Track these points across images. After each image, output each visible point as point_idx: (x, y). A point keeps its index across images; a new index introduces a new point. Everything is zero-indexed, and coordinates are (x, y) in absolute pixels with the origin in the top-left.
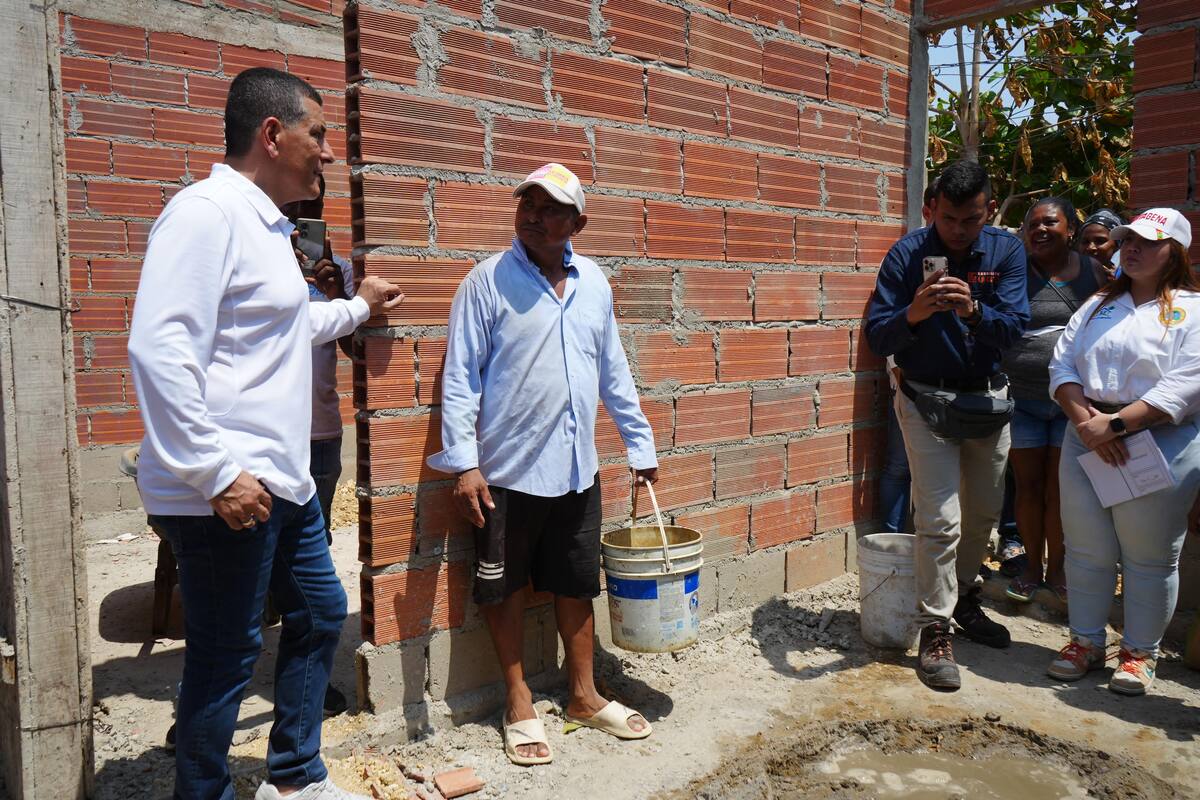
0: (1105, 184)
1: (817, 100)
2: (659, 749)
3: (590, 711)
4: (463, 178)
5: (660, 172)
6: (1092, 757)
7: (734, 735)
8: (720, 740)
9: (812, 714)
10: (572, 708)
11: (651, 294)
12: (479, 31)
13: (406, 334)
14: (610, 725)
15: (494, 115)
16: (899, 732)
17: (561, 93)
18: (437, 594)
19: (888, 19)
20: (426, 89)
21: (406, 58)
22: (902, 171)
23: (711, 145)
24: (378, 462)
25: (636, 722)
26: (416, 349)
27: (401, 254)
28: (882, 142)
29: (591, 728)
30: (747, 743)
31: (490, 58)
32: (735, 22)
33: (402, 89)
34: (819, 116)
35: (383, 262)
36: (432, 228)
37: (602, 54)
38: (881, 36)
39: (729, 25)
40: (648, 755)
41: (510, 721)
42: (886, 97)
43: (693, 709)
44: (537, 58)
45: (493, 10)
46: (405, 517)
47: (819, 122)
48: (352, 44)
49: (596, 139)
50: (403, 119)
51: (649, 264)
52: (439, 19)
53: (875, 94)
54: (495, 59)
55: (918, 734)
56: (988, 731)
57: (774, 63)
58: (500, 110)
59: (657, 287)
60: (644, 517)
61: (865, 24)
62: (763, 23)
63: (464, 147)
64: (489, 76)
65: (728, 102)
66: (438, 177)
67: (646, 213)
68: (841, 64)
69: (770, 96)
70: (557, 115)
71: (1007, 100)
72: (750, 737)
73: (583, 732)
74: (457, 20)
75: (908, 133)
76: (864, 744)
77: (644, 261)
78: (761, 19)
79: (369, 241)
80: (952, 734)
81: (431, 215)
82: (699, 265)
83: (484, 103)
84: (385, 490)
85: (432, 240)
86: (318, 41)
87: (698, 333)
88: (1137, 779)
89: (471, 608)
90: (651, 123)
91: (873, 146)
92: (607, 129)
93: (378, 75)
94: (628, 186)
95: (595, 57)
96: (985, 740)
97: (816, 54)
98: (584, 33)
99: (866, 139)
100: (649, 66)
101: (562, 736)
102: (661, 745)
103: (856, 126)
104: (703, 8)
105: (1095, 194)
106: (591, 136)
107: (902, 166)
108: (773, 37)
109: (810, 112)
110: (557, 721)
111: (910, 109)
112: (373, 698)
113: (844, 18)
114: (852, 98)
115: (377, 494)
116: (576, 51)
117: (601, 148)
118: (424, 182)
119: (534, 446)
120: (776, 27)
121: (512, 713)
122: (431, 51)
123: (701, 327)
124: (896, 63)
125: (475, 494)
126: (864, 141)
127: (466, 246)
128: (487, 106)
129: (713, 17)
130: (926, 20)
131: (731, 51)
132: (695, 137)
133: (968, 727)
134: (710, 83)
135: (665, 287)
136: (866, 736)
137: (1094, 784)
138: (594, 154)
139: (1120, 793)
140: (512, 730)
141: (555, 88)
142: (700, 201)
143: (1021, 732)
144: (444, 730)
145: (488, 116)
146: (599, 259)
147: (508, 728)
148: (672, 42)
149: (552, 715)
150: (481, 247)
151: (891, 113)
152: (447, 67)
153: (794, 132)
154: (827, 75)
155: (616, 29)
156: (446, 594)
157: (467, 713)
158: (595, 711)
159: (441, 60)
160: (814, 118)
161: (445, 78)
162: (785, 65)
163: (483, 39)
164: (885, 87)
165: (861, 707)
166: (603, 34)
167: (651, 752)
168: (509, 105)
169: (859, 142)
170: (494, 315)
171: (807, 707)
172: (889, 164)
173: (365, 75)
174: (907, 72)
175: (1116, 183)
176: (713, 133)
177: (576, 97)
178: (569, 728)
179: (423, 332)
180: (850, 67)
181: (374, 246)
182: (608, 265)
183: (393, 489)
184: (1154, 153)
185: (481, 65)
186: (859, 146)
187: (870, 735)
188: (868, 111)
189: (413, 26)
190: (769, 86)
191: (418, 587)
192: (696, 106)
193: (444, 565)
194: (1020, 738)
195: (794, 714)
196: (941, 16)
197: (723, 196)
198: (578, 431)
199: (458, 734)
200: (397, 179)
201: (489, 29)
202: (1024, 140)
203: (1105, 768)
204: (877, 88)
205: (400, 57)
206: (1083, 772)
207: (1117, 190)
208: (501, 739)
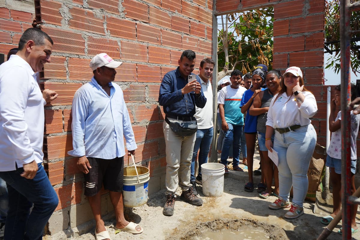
0: (261, 59)
1: (187, 34)
2: (146, 236)
3: (123, 226)
4: (78, 57)
5: (141, 55)
6: (270, 227)
7: (168, 229)
8: (164, 231)
9: (191, 220)
10: (118, 225)
11: (139, 93)
12: (82, 8)
13: (59, 108)
14: (130, 230)
15: (88, 36)
16: (217, 224)
17: (110, 30)
18: (72, 193)
19: (206, 11)
20: (65, 27)
21: (57, 17)
22: (211, 56)
23: (156, 47)
24: (50, 151)
25: (138, 228)
26: (63, 113)
27: (57, 82)
28: (205, 47)
29: (124, 231)
30: (173, 231)
31: (86, 18)
32: (163, 10)
33: (56, 27)
34: (188, 39)
35: (51, 85)
36: (67, 73)
37: (122, 18)
38: (205, 16)
39: (161, 10)
40: (143, 238)
41: (98, 232)
42: (206, 34)
43: (155, 222)
44: (102, 18)
45: (87, 2)
46: (61, 169)
47: (188, 41)
48: (38, 10)
49: (121, 45)
50: (56, 37)
51: (138, 84)
52: (69, 4)
53: (203, 33)
54: (88, 18)
55: (222, 225)
56: (242, 222)
57: (175, 23)
58: (90, 35)
59: (141, 91)
60: (138, 163)
61: (200, 12)
62: (171, 10)
63: (78, 46)
64: (86, 23)
65: (161, 34)
66: (69, 56)
67: (137, 68)
68: (194, 24)
69: (173, 32)
70: (108, 37)
71: (235, 34)
72: (173, 229)
73: (121, 233)
74: (75, 5)
75: (212, 45)
76: (207, 229)
77: (137, 83)
78: (171, 9)
79: (45, 77)
80: (232, 223)
81: (67, 69)
82: (153, 84)
83: (84, 32)
84: (53, 160)
85: (68, 77)
86: (21, 5)
87: (153, 105)
88: (282, 232)
89: (83, 197)
90: (138, 40)
91: (203, 48)
92: (124, 42)
93: (48, 22)
94: (131, 60)
95: (120, 19)
96: (241, 224)
97: (187, 20)
98: (117, 11)
99: (201, 46)
100: (137, 22)
101: (115, 235)
102: (146, 235)
103: (198, 42)
104: (153, 5)
105: (259, 62)
106: (119, 44)
107: (211, 54)
108: (174, 15)
109: (185, 38)
110: (112, 230)
111: (213, 38)
112: (50, 230)
113: (194, 10)
114: (196, 34)
115: (50, 162)
116: (114, 16)
117: (123, 47)
118: (64, 58)
119: (104, 143)
120: (175, 12)
121: (98, 230)
122: (66, 14)
123: (154, 103)
124: (209, 24)
125: (85, 164)
126: (200, 47)
127: (79, 79)
128: (85, 33)
129: (156, 8)
130: (217, 12)
131: (162, 19)
132: (151, 45)
133: (236, 221)
134: (156, 28)
135: (143, 91)
136: (208, 226)
137: (271, 235)
138: (120, 49)
139: (278, 237)
140: (98, 235)
141: (108, 28)
142: (153, 64)
143: (250, 221)
144: (75, 237)
145: (86, 36)
146: (123, 82)
147: (97, 235)
148: (144, 15)
149: (111, 228)
150: (84, 79)
151: (207, 39)
152: (71, 20)
153: (180, 44)
154: (190, 27)
155: (127, 10)
156: (75, 193)
157: (83, 231)
158: (125, 226)
159: (69, 18)
160: (186, 40)
161: (71, 23)
162: (178, 24)
163: (84, 11)
164: (206, 31)
165: (205, 216)
166: (123, 12)
167: (143, 237)
168: (93, 33)
169: (199, 47)
170: (89, 103)
171: (189, 218)
172: (207, 54)
173: (43, 22)
174: (212, 27)
175: (264, 59)
176: (157, 44)
177: (115, 31)
178: (117, 232)
179: (65, 108)
180: (196, 25)
181: (48, 79)
182: (126, 84)
183: (56, 160)
184: (279, 54)
185: (83, 20)
186: (199, 48)
187: (209, 226)
188: (201, 38)
189: (60, 6)
190: (173, 30)
191: (65, 192)
192: (152, 35)
193: (74, 183)
194: (250, 223)
195: (186, 220)
196: (221, 11)
197: (160, 63)
198: (117, 137)
199: (80, 238)
200: (55, 57)
201: (86, 8)
202: (240, 46)
203: (273, 230)
204: (204, 31)
205: (55, 16)
206: (267, 231)
207: (264, 61)
208: (95, 238)
